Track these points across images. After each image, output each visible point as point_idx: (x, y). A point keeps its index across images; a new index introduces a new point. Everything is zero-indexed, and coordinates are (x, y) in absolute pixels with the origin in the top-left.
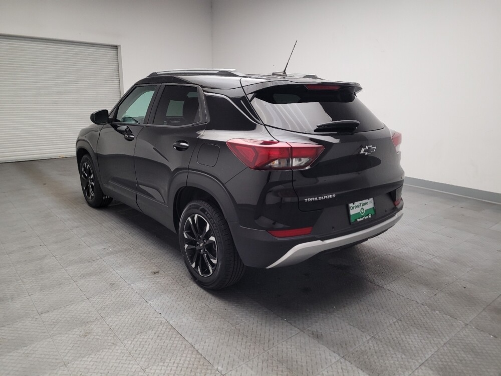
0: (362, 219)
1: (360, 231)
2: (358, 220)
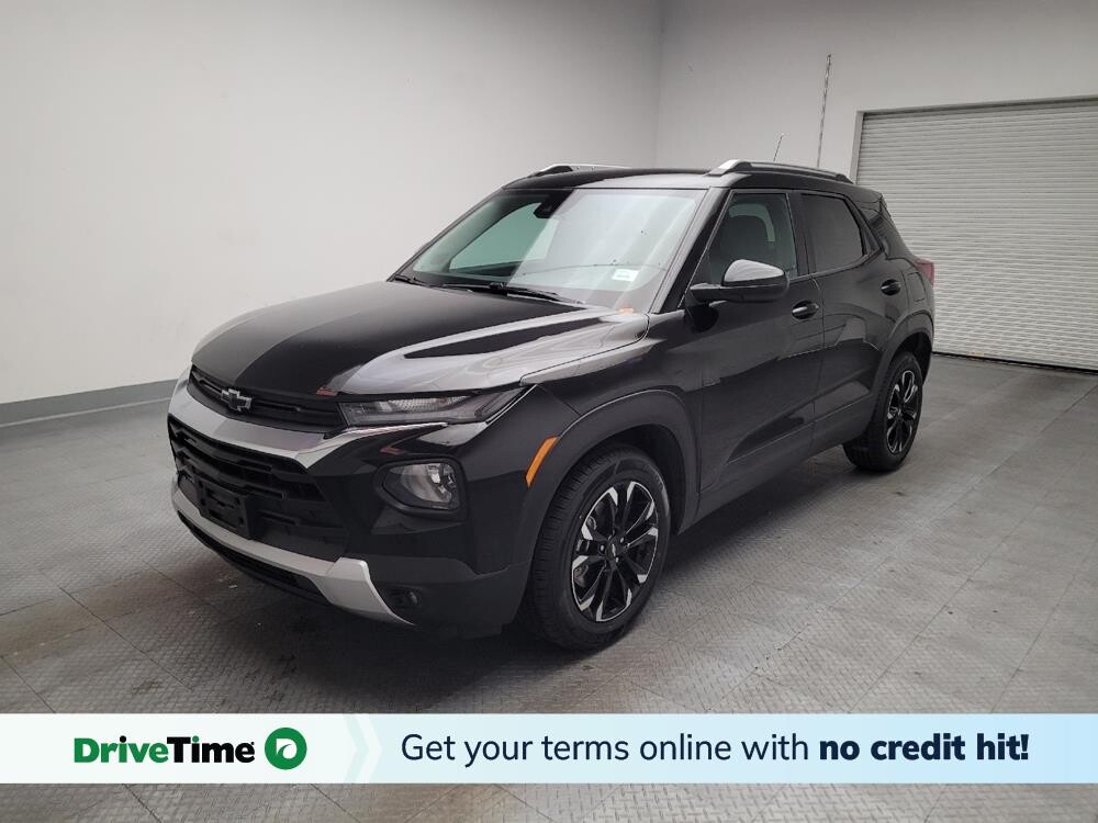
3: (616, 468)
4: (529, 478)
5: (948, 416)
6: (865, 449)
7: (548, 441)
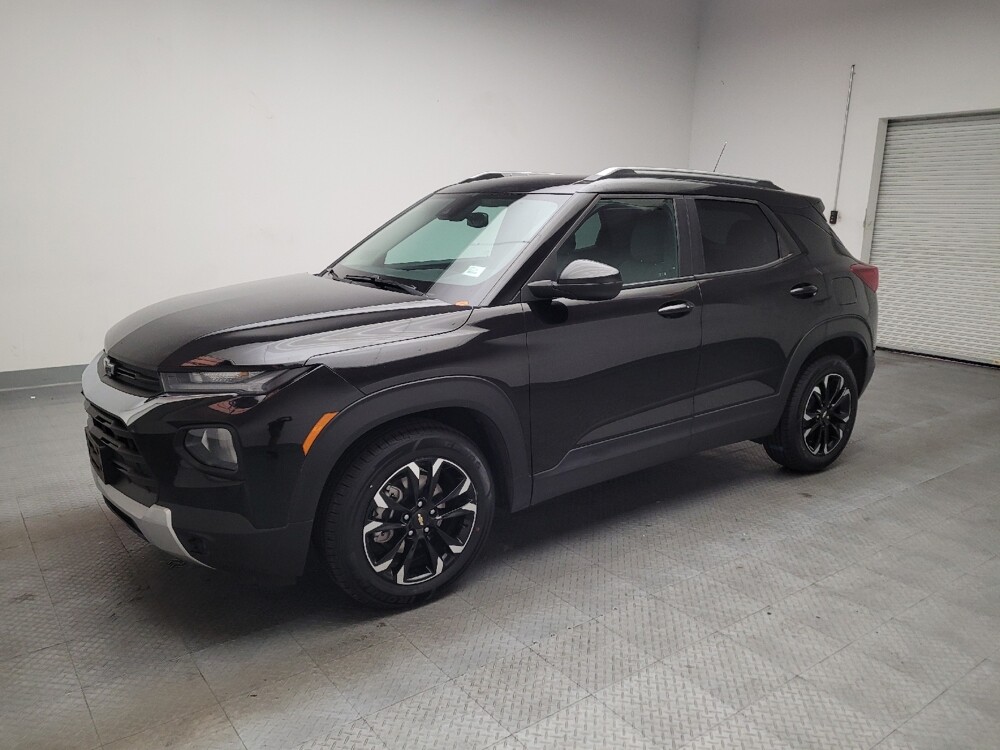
3: (416, 445)
4: (307, 447)
5: (924, 423)
6: (781, 449)
7: (326, 416)
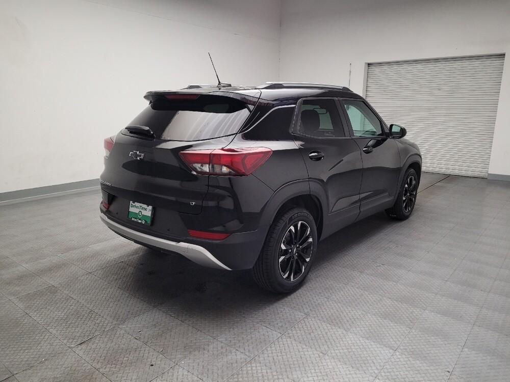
0: (136, 220)
1: (132, 229)
2: (133, 219)
